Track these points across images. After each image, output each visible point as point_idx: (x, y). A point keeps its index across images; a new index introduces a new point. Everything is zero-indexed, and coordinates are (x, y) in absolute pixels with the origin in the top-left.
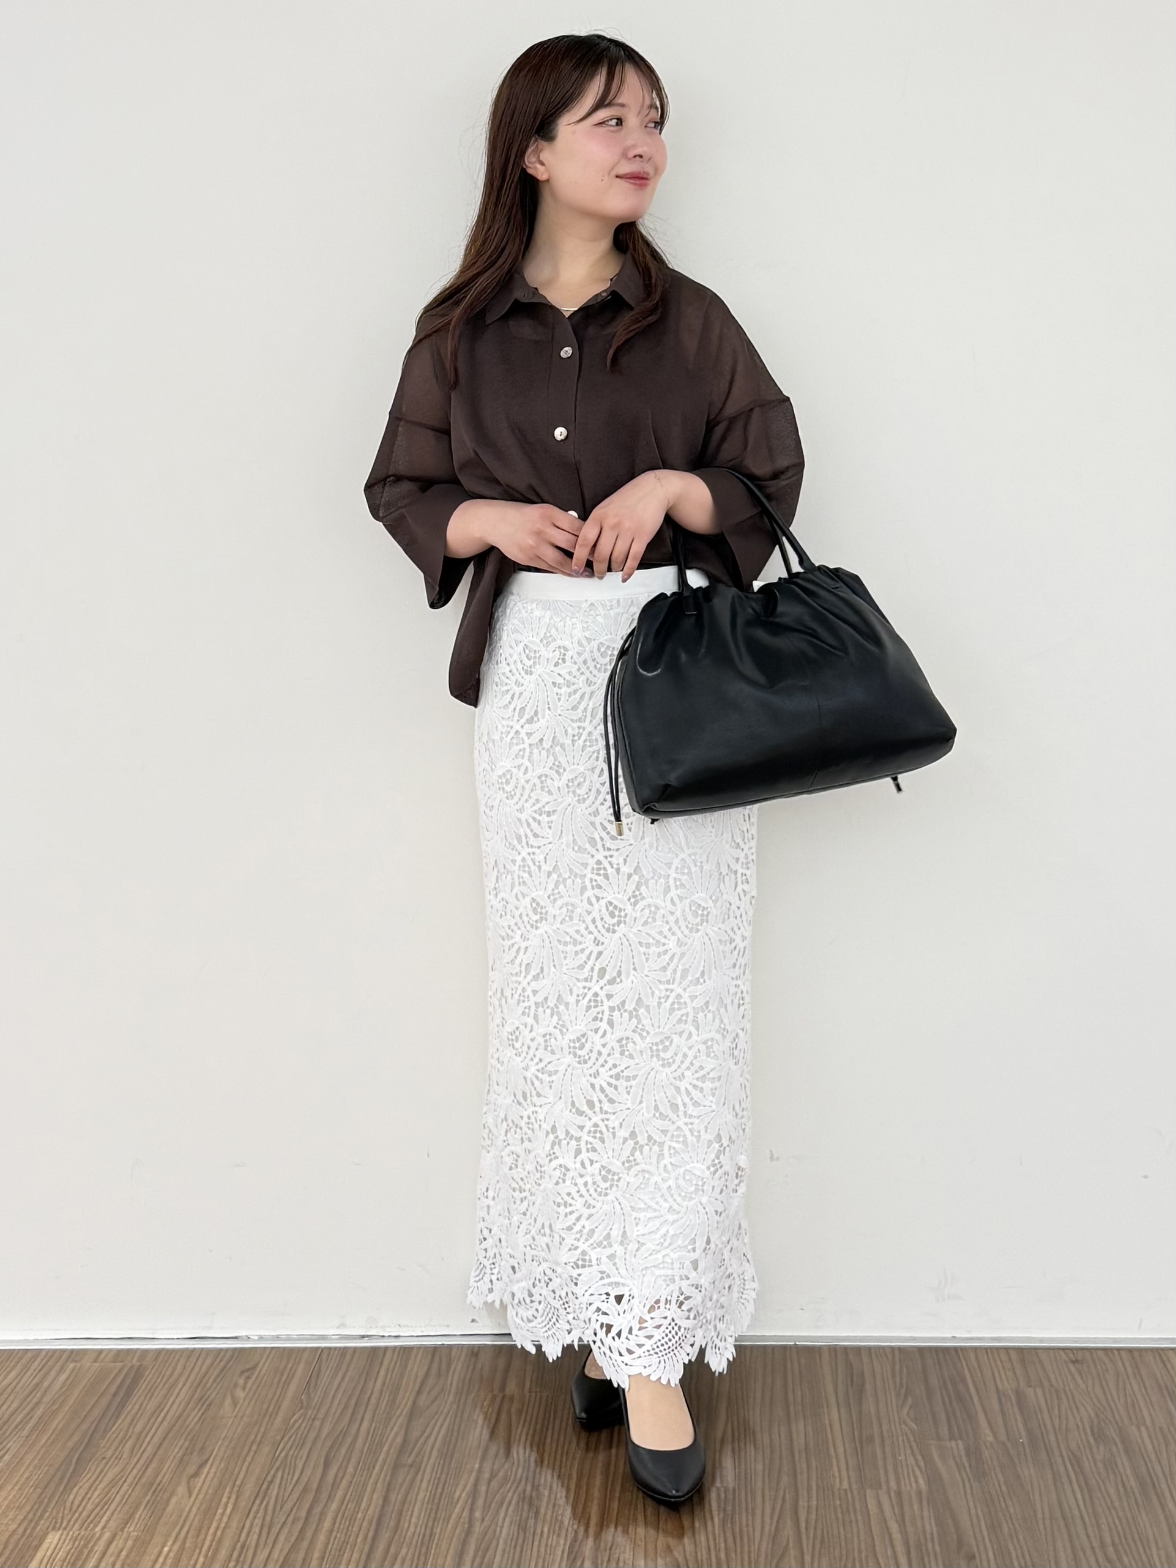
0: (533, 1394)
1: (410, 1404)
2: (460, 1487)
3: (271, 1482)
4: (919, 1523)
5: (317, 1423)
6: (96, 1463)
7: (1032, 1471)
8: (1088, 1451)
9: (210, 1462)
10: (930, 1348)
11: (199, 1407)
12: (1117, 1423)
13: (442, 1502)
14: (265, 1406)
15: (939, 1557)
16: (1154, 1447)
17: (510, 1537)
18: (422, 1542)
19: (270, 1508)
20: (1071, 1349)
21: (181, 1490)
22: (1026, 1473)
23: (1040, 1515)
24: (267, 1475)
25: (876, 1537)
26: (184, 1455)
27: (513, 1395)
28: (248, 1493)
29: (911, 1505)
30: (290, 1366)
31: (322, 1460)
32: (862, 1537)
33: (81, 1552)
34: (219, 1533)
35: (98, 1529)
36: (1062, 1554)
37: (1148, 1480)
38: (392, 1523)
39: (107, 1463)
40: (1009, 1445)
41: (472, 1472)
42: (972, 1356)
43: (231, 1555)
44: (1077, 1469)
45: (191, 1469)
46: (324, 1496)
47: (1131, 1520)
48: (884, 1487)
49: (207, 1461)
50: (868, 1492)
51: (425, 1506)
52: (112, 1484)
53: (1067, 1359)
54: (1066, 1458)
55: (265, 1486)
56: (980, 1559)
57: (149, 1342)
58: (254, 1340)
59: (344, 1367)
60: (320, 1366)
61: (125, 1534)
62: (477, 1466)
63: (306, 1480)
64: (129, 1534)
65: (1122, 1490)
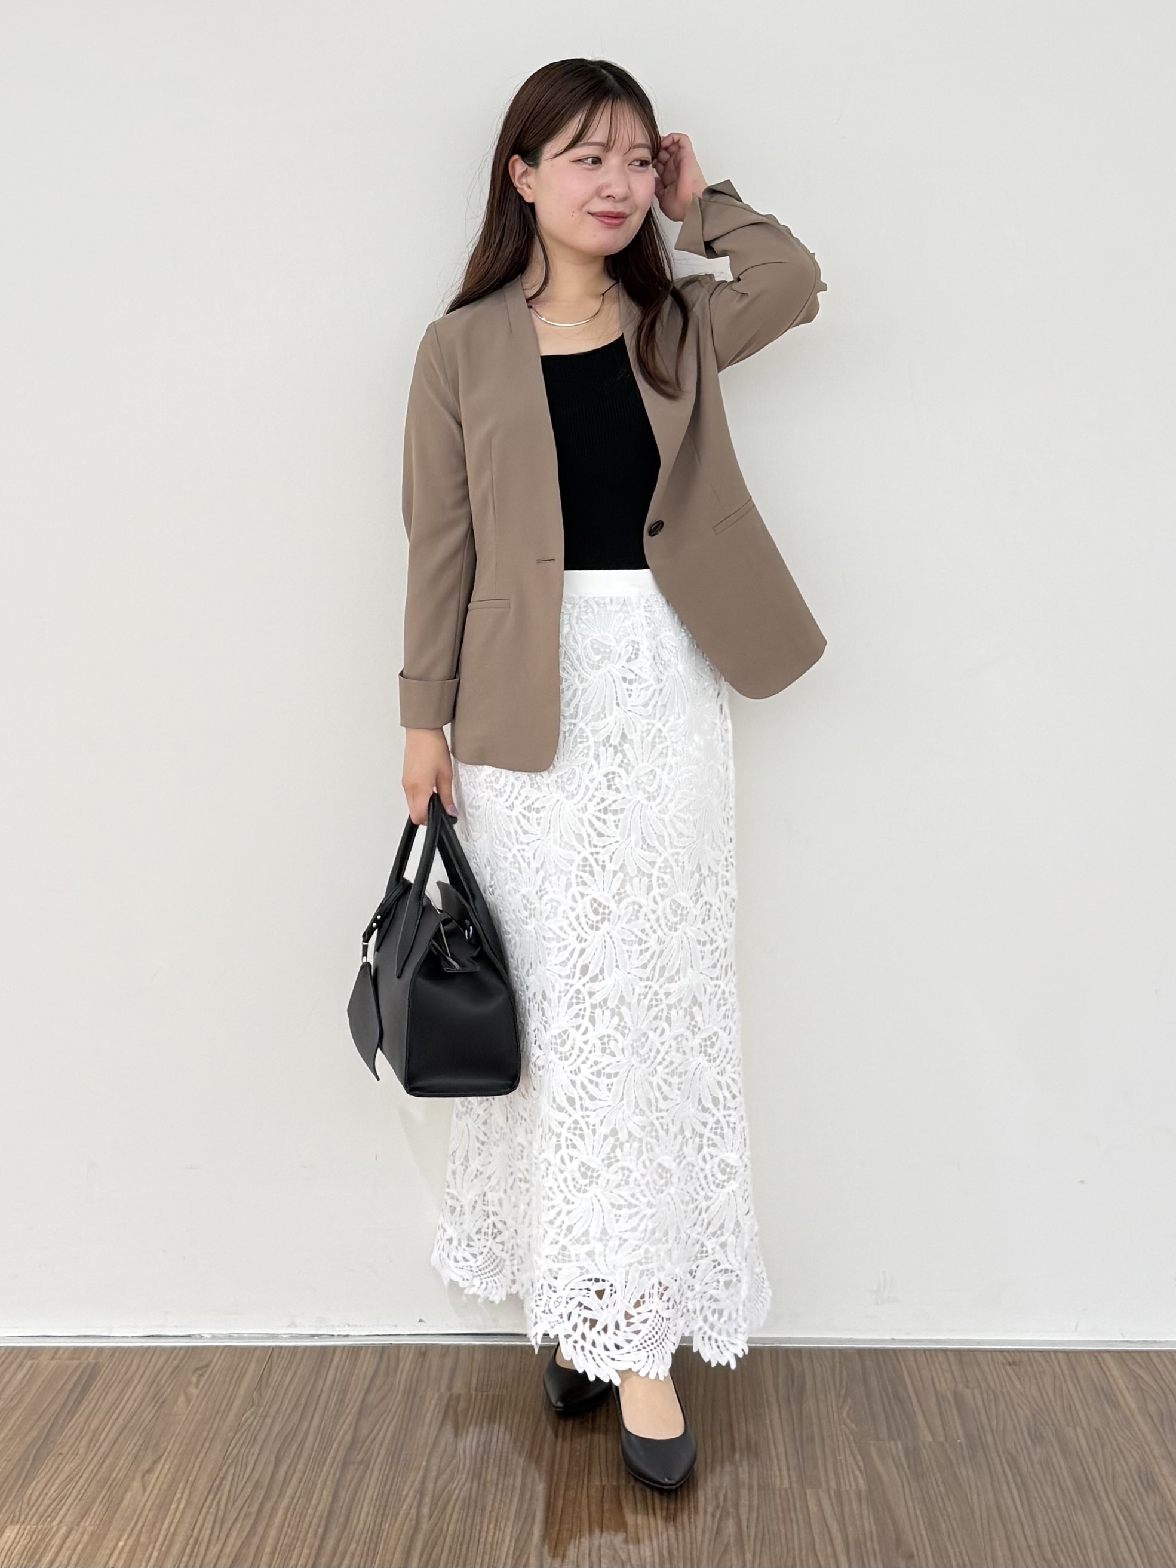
0: (480, 1394)
1: (358, 1403)
2: (408, 1484)
3: (223, 1478)
4: (858, 1523)
5: (269, 1421)
6: (53, 1458)
7: (970, 1472)
8: (1025, 1452)
9: (164, 1457)
10: (870, 1350)
11: (153, 1404)
12: (1054, 1425)
13: (390, 1498)
14: (218, 1404)
15: (878, 1557)
16: (1090, 1448)
17: (457, 1533)
18: (371, 1538)
19: (223, 1504)
20: (1008, 1351)
21: (136, 1485)
22: (964, 1473)
23: (977, 1515)
24: (219, 1471)
25: (816, 1536)
26: (139, 1450)
27: (460, 1395)
28: (201, 1488)
29: (851, 1504)
30: (241, 1364)
31: (273, 1458)
32: (802, 1535)
33: (38, 1546)
34: (172, 1529)
35: (55, 1523)
36: (999, 1554)
37: (1085, 1482)
38: (342, 1520)
39: (63, 1460)
40: (947, 1446)
41: (419, 1469)
42: (911, 1358)
43: (185, 1549)
44: (1015, 1470)
45: (146, 1466)
46: (275, 1492)
47: (1066, 1519)
48: (824, 1486)
49: (161, 1457)
50: (808, 1491)
51: (373, 1503)
52: (70, 1479)
53: (1004, 1361)
54: (1004, 1460)
55: (217, 1482)
56: (919, 1558)
57: (104, 1340)
58: (207, 1338)
59: (294, 1366)
60: (271, 1364)
61: (81, 1529)
62: (424, 1463)
63: (257, 1476)
64: (85, 1530)
65: (1058, 1489)
